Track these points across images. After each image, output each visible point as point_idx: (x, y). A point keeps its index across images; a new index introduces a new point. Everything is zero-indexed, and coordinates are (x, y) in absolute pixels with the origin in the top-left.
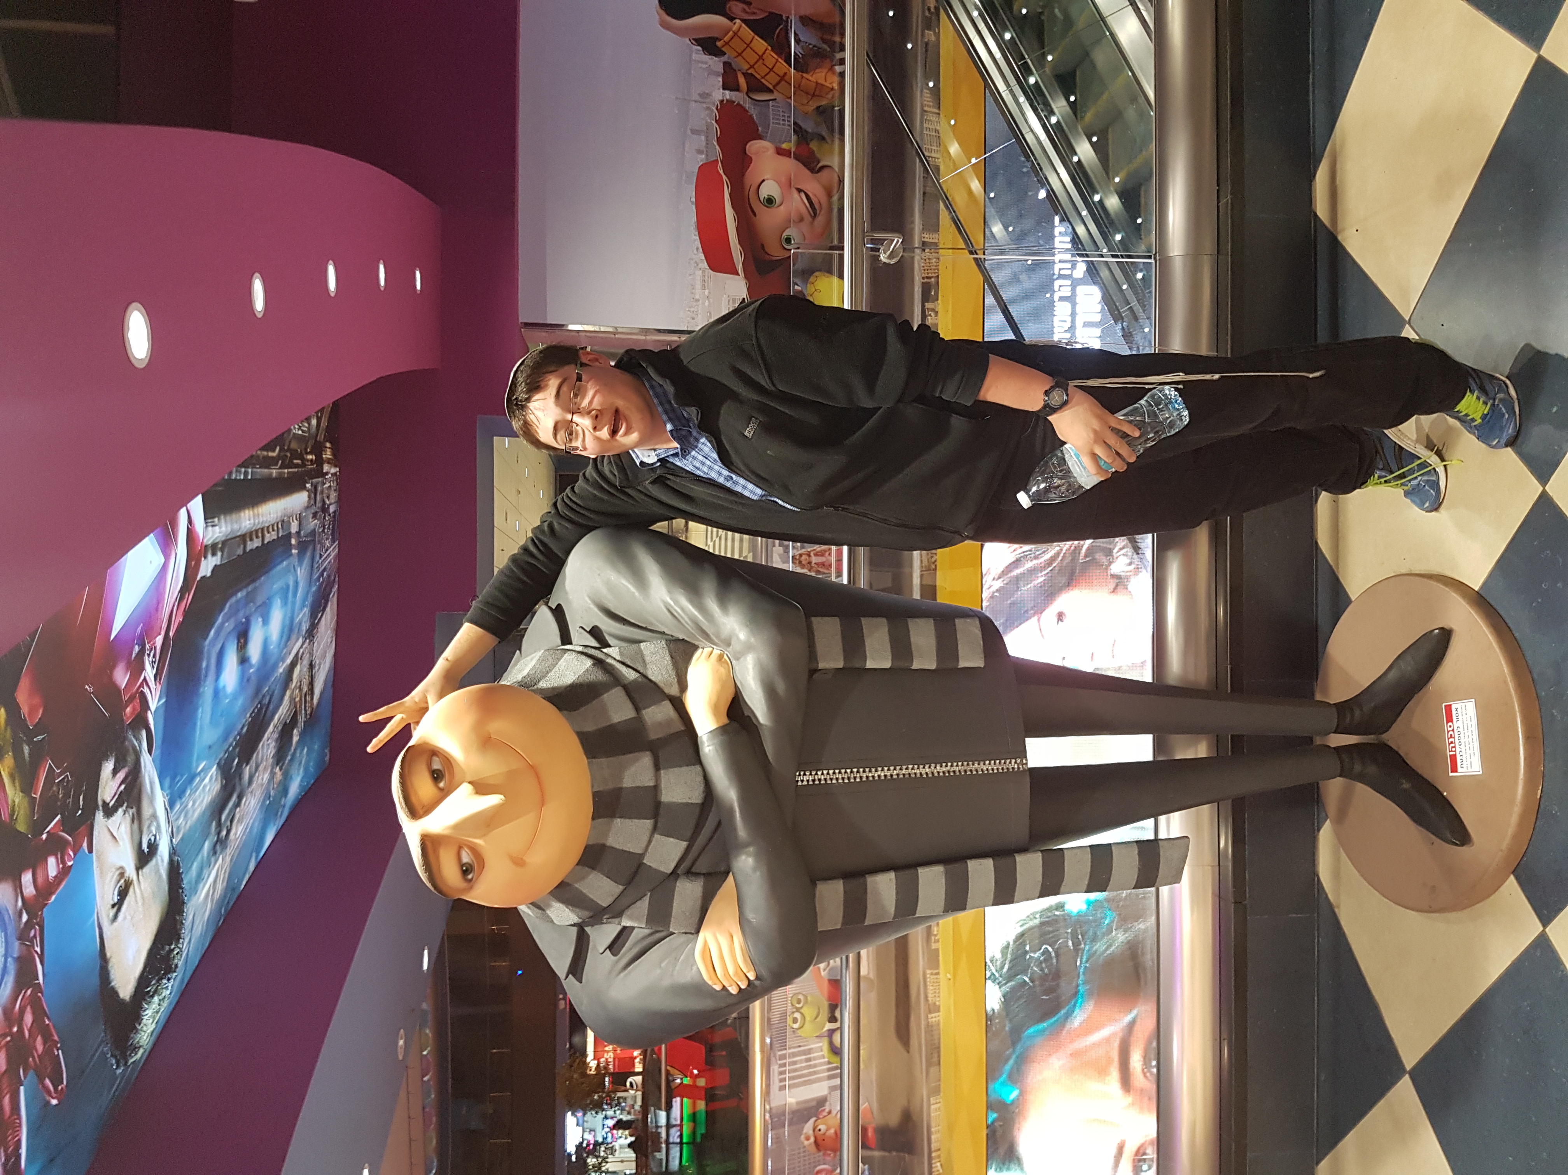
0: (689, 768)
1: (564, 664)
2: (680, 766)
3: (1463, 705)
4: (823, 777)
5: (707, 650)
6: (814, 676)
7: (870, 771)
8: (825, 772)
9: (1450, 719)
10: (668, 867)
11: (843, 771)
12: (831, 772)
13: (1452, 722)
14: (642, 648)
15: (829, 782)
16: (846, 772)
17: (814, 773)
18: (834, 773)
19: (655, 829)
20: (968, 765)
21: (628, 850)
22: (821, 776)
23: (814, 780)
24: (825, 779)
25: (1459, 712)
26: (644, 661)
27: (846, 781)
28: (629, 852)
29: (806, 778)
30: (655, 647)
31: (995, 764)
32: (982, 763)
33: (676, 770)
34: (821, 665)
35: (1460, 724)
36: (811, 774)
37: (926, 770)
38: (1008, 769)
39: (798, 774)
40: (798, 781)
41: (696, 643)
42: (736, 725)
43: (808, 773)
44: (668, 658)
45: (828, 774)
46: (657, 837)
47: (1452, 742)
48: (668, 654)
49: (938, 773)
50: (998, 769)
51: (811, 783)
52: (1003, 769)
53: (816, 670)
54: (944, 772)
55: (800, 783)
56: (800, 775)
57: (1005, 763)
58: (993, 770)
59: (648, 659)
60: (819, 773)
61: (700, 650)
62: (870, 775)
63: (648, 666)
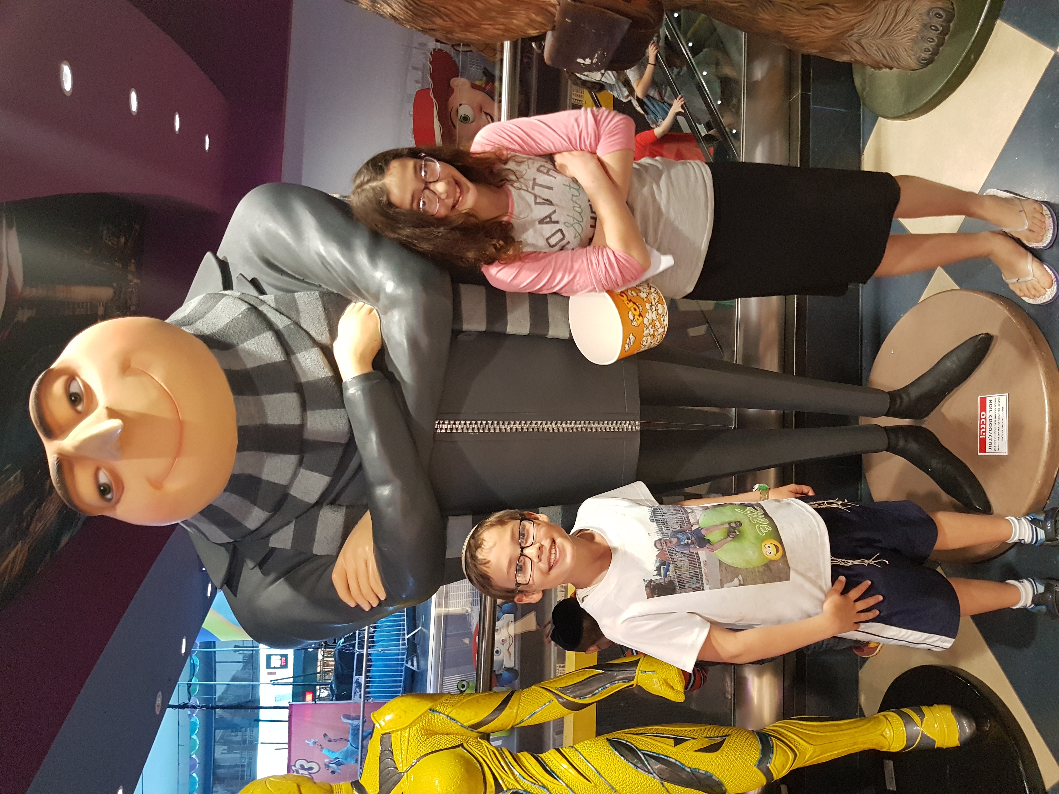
0: (335, 411)
1: (221, 306)
2: (327, 408)
3: (997, 398)
4: (460, 427)
5: (360, 304)
6: (458, 337)
7: (503, 424)
8: (463, 422)
9: (983, 408)
10: (312, 498)
11: (479, 422)
12: (468, 422)
13: (985, 412)
14: (296, 297)
15: (465, 431)
16: (481, 424)
17: (452, 422)
18: (471, 424)
19: (300, 463)
20: (589, 423)
21: (273, 481)
22: (459, 426)
23: (451, 429)
24: (462, 429)
25: (993, 404)
26: (297, 310)
27: (481, 431)
28: (275, 484)
29: (444, 427)
30: (309, 297)
31: (612, 424)
32: (601, 422)
33: (323, 412)
34: (466, 327)
35: (992, 413)
36: (449, 423)
37: (552, 426)
38: (622, 429)
39: (437, 422)
40: (437, 429)
41: (349, 298)
42: (379, 373)
43: (446, 422)
44: (321, 308)
45: (465, 424)
46: (302, 471)
47: (983, 428)
48: (321, 305)
49: (563, 429)
50: (614, 429)
51: (449, 431)
52: (618, 429)
53: (461, 332)
54: (568, 428)
55: (439, 431)
56: (439, 423)
57: (621, 424)
58: (610, 429)
59: (301, 307)
60: (457, 423)
61: (352, 305)
62: (503, 427)
63: (301, 315)
